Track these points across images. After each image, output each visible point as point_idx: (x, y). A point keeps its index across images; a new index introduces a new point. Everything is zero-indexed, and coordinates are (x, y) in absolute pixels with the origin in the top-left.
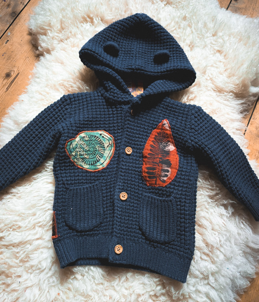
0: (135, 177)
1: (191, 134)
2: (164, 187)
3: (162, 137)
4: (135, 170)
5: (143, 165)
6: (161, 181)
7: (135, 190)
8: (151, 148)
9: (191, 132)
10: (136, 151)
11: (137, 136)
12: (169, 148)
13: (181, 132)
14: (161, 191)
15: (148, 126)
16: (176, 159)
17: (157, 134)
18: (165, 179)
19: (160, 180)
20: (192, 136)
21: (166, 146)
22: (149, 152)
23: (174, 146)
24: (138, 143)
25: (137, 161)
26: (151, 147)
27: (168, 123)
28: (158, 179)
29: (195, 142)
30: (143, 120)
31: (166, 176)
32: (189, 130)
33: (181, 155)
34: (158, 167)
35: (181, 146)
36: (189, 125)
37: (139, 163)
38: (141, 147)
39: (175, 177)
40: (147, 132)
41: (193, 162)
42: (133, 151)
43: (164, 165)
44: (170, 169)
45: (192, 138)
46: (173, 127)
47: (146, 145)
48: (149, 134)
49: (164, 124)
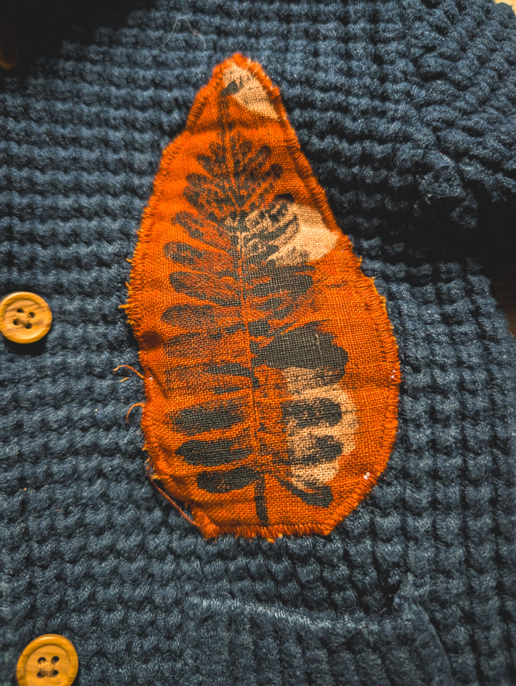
0: (104, 496)
1: (434, 113)
2: (329, 539)
3: (237, 175)
4: (94, 448)
5: (147, 399)
6: (300, 494)
7: (127, 592)
8: (178, 268)
9: (428, 103)
10: (82, 310)
11: (65, 203)
12: (298, 242)
13: (364, 113)
14: (314, 567)
15: (130, 124)
16: (368, 307)
17: (197, 167)
18: (325, 473)
19: (289, 486)
20: (450, 124)
21: (273, 236)
22: (170, 297)
23: (325, 221)
24: (84, 250)
25: (102, 376)
26: (176, 259)
27: (256, 76)
28: (271, 482)
29: (484, 161)
30: (87, 89)
31: (329, 449)
32: (415, 90)
33: (386, 278)
34: (252, 396)
35: (379, 211)
36: (402, 55)
37: (114, 390)
38: (107, 274)
39: (394, 447)
40: (128, 167)
41: (487, 303)
42: (59, 316)
43: (293, 370)
44: (340, 396)
45: (456, 137)
46: (297, 90)
47: (137, 255)
48: (141, 173)
49: (234, 87)
